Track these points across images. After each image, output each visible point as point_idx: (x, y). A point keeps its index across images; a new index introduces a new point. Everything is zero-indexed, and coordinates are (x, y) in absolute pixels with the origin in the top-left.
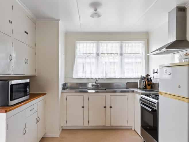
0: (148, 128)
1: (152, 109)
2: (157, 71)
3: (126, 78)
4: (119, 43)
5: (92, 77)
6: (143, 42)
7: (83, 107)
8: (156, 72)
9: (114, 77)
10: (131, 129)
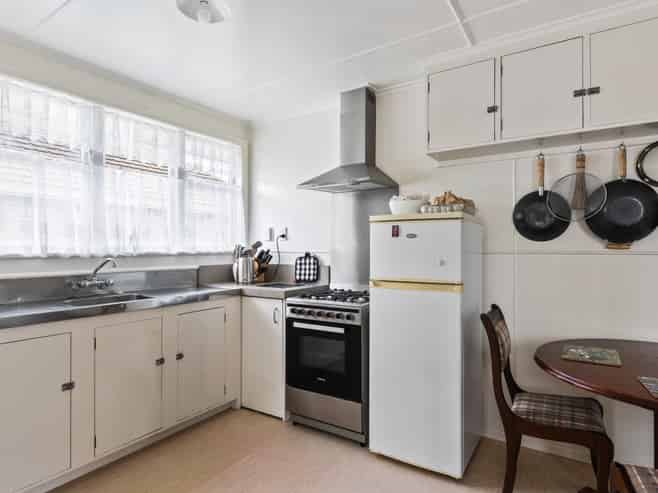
0: (323, 380)
1: (346, 327)
2: (284, 233)
3: (199, 255)
4: (175, 132)
5: (78, 252)
6: (237, 149)
7: (69, 386)
8: (283, 236)
9: (163, 251)
10: (231, 408)
